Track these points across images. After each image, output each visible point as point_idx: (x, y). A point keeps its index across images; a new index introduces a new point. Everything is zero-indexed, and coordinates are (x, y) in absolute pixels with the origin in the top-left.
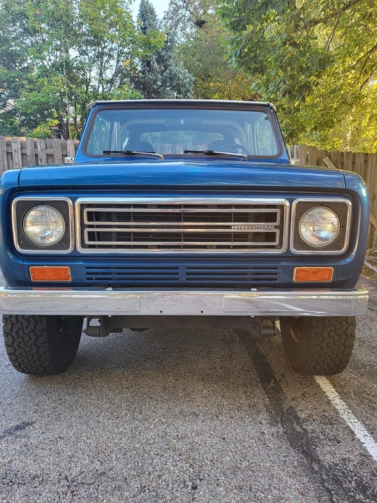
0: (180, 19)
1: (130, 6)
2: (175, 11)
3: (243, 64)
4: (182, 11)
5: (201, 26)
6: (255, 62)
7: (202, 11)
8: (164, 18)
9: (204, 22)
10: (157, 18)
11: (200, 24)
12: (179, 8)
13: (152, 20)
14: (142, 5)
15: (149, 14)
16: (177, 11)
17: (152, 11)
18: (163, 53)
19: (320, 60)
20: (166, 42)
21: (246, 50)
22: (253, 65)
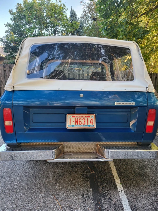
0: (87, 18)
1: (66, 12)
2: (85, 15)
3: (108, 34)
4: (88, 14)
5: (95, 20)
6: (113, 33)
7: (95, 14)
8: (81, 17)
9: (96, 19)
10: (77, 17)
11: (94, 19)
12: (86, 13)
13: (75, 18)
14: (71, 11)
15: (74, 15)
16: (86, 15)
17: (75, 14)
18: (79, 31)
19: (143, 31)
20: (80, 26)
21: (109, 27)
22: (112, 34)
